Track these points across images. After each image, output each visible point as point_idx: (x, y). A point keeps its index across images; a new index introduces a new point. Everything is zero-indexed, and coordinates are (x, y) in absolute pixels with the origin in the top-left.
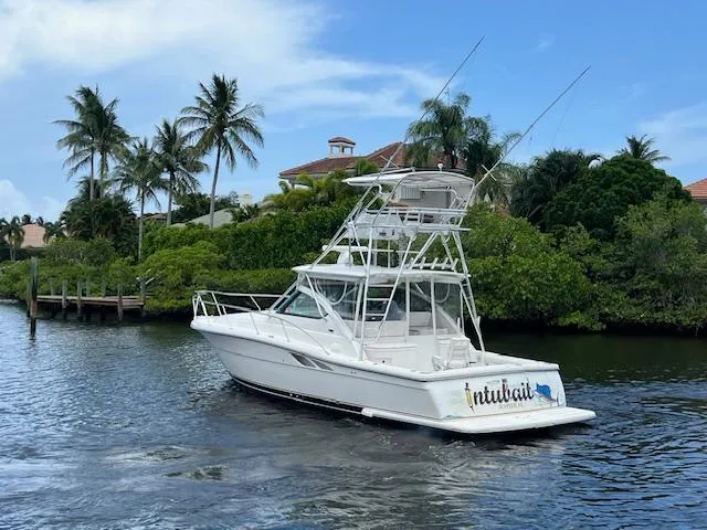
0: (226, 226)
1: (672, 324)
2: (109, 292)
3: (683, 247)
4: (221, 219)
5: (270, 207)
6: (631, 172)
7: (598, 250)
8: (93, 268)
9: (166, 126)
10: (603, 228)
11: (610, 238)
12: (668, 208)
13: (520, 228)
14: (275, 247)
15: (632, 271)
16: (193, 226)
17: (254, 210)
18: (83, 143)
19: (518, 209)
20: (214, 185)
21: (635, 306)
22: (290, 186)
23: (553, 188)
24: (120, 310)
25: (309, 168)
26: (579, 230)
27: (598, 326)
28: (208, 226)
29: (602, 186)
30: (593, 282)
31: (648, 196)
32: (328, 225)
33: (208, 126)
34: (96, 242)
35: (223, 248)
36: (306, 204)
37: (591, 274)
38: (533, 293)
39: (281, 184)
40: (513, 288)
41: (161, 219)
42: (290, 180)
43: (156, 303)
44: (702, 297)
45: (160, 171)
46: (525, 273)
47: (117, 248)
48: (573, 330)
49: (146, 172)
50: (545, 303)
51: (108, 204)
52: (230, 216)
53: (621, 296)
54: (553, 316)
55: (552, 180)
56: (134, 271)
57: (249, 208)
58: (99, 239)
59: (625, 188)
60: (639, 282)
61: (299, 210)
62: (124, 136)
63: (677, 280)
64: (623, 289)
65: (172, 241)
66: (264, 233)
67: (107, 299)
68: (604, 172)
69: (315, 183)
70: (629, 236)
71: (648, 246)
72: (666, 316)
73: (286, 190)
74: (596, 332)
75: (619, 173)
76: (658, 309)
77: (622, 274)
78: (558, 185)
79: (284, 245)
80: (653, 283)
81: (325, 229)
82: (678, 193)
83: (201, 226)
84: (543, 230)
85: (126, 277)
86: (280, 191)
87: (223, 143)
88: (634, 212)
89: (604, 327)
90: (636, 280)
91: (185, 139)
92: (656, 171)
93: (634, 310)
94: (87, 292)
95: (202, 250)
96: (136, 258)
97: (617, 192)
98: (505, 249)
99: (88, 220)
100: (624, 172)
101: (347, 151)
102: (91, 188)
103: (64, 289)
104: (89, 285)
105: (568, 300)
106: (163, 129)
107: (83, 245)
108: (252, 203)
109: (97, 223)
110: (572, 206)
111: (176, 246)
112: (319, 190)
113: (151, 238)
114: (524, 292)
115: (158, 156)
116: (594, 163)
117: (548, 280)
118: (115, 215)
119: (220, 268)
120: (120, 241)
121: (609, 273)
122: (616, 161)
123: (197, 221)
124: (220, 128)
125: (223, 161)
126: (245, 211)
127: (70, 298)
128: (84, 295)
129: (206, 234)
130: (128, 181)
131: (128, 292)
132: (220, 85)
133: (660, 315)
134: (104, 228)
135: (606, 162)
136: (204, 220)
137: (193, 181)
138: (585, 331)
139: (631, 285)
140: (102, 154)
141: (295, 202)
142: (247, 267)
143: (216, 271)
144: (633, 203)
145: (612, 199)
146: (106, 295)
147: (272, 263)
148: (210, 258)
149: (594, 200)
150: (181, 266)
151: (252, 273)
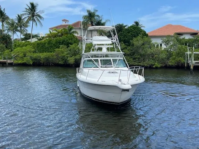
0: (36, 42)
2: (5, 58)
3: (145, 47)
4: (34, 40)
5: (47, 37)
6: (135, 29)
7: (126, 48)
9: (19, 16)
10: (128, 43)
11: (129, 45)
12: (143, 38)
14: (48, 47)
15: (134, 53)
17: (43, 38)
20: (32, 30)
21: (135, 62)
22: (52, 32)
24: (7, 63)
25: (57, 27)
26: (122, 43)
28: (30, 42)
29: (128, 32)
30: (125, 56)
31: (138, 35)
32: (61, 41)
33: (30, 16)
35: (34, 48)
36: (56, 36)
37: (125, 54)
39: (50, 31)
42: (52, 30)
43: (17, 61)
45: (17, 27)
47: (7, 47)
49: (14, 28)
51: (4, 36)
52: (37, 39)
53: (131, 59)
56: (11, 53)
58: (1, 45)
59: (133, 33)
60: (136, 56)
61: (54, 38)
62: (8, 18)
63: (144, 55)
64: (132, 58)
65: (21, 45)
67: (4, 60)
68: (128, 29)
69: (58, 31)
70: (133, 45)
71: (138, 47)
75: (132, 30)
76: (139, 62)
77: (132, 54)
79: (50, 47)
80: (139, 56)
81: (60, 43)
82: (145, 34)
85: (9, 55)
86: (49, 33)
87: (34, 20)
88: (135, 39)
90: (135, 55)
91: (24, 19)
92: (142, 30)
95: (28, 48)
97: (131, 34)
100: (133, 29)
101: (67, 23)
108: (43, 36)
111: (22, 47)
112: (59, 33)
115: (17, 23)
116: (126, 27)
118: (6, 39)
119: (33, 52)
120: (8, 45)
121: (129, 54)
122: (131, 27)
123: (28, 40)
124: (33, 16)
126: (41, 38)
129: (30, 44)
130: (9, 30)
133: (140, 64)
134: (3, 42)
135: (129, 27)
136: (30, 40)
137: (26, 30)
139: (134, 57)
140: (2, 23)
141: (53, 36)
142: (41, 52)
143: (32, 53)
144: (135, 37)
145: (130, 36)
146: (4, 59)
147: (47, 51)
148: (31, 50)
149: (126, 36)
150: (23, 52)
151: (42, 54)
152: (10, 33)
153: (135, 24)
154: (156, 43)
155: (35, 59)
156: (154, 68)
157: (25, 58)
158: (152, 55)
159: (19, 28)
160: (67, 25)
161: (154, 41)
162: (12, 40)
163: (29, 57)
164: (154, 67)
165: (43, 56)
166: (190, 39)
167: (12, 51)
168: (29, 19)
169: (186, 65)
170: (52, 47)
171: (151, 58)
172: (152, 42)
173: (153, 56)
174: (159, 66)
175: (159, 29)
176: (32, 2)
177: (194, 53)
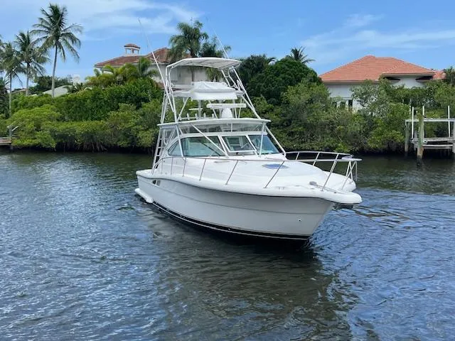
0: (63, 96)
3: (316, 108)
4: (60, 92)
5: (88, 84)
6: (291, 67)
7: (272, 110)
10: (275, 98)
11: (279, 104)
12: (309, 87)
14: (92, 108)
15: (290, 121)
16: (43, 95)
17: (80, 86)
20: (54, 70)
21: (292, 141)
22: (101, 72)
23: (249, 76)
25: (112, 62)
26: (262, 99)
28: (51, 96)
29: (275, 75)
31: (299, 81)
32: (123, 95)
33: (49, 35)
35: (59, 110)
36: (110, 83)
39: (95, 70)
42: (101, 68)
43: (19, 142)
44: (325, 135)
45: (20, 62)
49: (12, 63)
52: (66, 90)
53: (284, 135)
55: (249, 71)
56: (5, 122)
57: (78, 85)
59: (287, 76)
60: (293, 127)
61: (106, 86)
63: (312, 126)
64: (285, 132)
65: (29, 104)
66: (85, 100)
68: (277, 67)
69: (115, 70)
70: (288, 103)
71: (299, 108)
73: (98, 74)
75: (284, 68)
76: (302, 142)
77: (285, 124)
78: (252, 74)
79: (97, 106)
80: (300, 128)
81: (121, 98)
82: (316, 80)
83: (47, 95)
85: (1, 126)
86: (94, 75)
87: (58, 45)
88: (291, 89)
90: (291, 126)
91: (35, 43)
92: (307, 69)
93: (290, 143)
95: (47, 110)
96: (7, 115)
97: (284, 78)
100: (286, 68)
101: (136, 52)
106: (20, 37)
108: (79, 83)
110: (259, 87)
111: (32, 108)
112: (117, 74)
113: (16, 103)
115: (18, 53)
116: (271, 63)
119: (58, 120)
121: (278, 123)
122: (283, 61)
123: (44, 93)
124: (57, 37)
126: (76, 87)
129: (51, 101)
131: (3, 135)
135: (278, 62)
136: (49, 92)
137: (41, 68)
139: (289, 129)
141: (103, 82)
142: (75, 120)
143: (55, 122)
144: (291, 84)
145: (280, 81)
147: (90, 118)
148: (51, 115)
149: (271, 83)
150: (33, 120)
151: (78, 123)
153: (293, 55)
154: (339, 99)
155: (63, 136)
157: (39, 134)
158: (331, 126)
159: (24, 65)
160: (136, 58)
161: (334, 94)
162: (9, 91)
163: (48, 132)
165: (80, 127)
166: (416, 90)
167: (7, 117)
168: (48, 43)
169: (406, 148)
170: (101, 108)
171: (328, 131)
172: (331, 96)
173: (332, 129)
174: (346, 150)
175: (344, 68)
176: (54, 4)
177: (425, 120)
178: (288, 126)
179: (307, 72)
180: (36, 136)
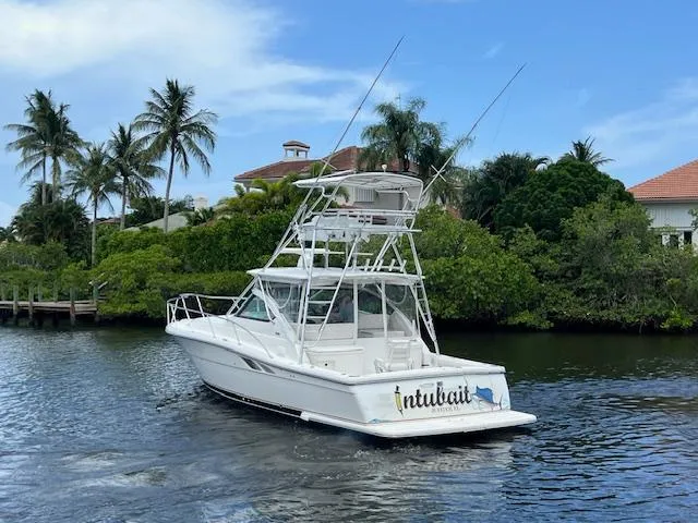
0: (180, 230)
1: (616, 322)
2: (62, 297)
3: (626, 247)
4: (176, 222)
5: (226, 210)
6: (576, 175)
7: (545, 250)
8: (45, 273)
9: (122, 130)
10: (550, 229)
11: (557, 239)
12: (612, 209)
13: (470, 230)
14: (230, 251)
15: (578, 271)
16: (147, 230)
17: (210, 214)
18: (35, 147)
19: (469, 211)
20: (169, 188)
21: (583, 305)
22: (245, 189)
23: (502, 191)
24: (73, 315)
25: (264, 172)
26: (527, 232)
27: (546, 325)
28: (162, 230)
29: (549, 189)
30: (541, 282)
31: (592, 198)
33: (162, 130)
34: (48, 246)
35: (177, 252)
36: (261, 208)
37: (539, 274)
38: (484, 293)
39: (238, 188)
40: (464, 289)
41: (115, 223)
42: (244, 183)
43: (110, 308)
44: (645, 295)
45: (114, 175)
46: (476, 273)
47: (69, 252)
48: (523, 329)
49: (99, 177)
50: (494, 304)
51: (60, 209)
52: (185, 220)
53: (568, 295)
54: (502, 315)
55: (501, 183)
56: (86, 275)
57: (204, 211)
58: (51, 243)
59: (571, 190)
60: (585, 281)
61: (254, 213)
62: (75, 139)
63: (621, 279)
64: (570, 288)
65: (126, 245)
66: (219, 237)
67: (60, 304)
68: (550, 175)
69: (269, 186)
70: (574, 237)
71: (593, 246)
72: (611, 315)
73: (241, 194)
74: (546, 331)
75: (564, 177)
76: (603, 308)
77: (569, 274)
78: (507, 188)
79: (239, 248)
80: (598, 283)
82: (622, 195)
83: (155, 229)
84: (492, 231)
85: (79, 282)
86: (235, 195)
87: (177, 147)
88: (579, 213)
89: (552, 325)
91: (139, 143)
92: (600, 174)
93: (580, 309)
94: (39, 298)
95: (156, 254)
96: (89, 262)
97: (563, 194)
98: (456, 251)
99: (40, 225)
100: (569, 176)
101: (302, 154)
102: (44, 193)
103: (16, 295)
104: (41, 290)
105: (517, 299)
106: (118, 133)
107: (35, 250)
108: (207, 206)
109: (49, 227)
110: (520, 208)
111: (130, 250)
112: (273, 194)
113: (105, 242)
114: (474, 292)
115: (112, 160)
117: (497, 280)
118: (67, 220)
119: (175, 271)
120: (73, 245)
121: (556, 273)
122: (563, 163)
124: (174, 133)
125: (177, 165)
126: (201, 215)
127: (21, 303)
128: (36, 300)
129: (160, 238)
130: (81, 185)
131: (82, 297)
132: (173, 89)
133: (604, 313)
134: (57, 232)
135: (552, 165)
136: (159, 223)
137: (148, 185)
138: (532, 330)
139: (578, 284)
140: (54, 158)
141: (249, 206)
142: (202, 270)
143: (170, 274)
144: (578, 205)
145: (558, 200)
146: (59, 300)
147: (227, 266)
148: (164, 262)
149: (542, 202)
150: (134, 271)
151: (207, 276)
152: (85, 199)
153: (575, 153)
154: (668, 229)
156: (664, 332)
157: (143, 294)
158: (655, 278)
159: (119, 180)
160: (307, 163)
161: (659, 220)
163: (159, 291)
164: (666, 326)
167: (89, 266)
168: (159, 147)
170: (245, 250)
171: (649, 287)
172: (654, 225)
173: (657, 284)
174: (687, 323)
175: (674, 174)
176: (173, 79)
178: (575, 278)
179: (605, 182)
180: (138, 298)
